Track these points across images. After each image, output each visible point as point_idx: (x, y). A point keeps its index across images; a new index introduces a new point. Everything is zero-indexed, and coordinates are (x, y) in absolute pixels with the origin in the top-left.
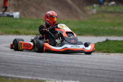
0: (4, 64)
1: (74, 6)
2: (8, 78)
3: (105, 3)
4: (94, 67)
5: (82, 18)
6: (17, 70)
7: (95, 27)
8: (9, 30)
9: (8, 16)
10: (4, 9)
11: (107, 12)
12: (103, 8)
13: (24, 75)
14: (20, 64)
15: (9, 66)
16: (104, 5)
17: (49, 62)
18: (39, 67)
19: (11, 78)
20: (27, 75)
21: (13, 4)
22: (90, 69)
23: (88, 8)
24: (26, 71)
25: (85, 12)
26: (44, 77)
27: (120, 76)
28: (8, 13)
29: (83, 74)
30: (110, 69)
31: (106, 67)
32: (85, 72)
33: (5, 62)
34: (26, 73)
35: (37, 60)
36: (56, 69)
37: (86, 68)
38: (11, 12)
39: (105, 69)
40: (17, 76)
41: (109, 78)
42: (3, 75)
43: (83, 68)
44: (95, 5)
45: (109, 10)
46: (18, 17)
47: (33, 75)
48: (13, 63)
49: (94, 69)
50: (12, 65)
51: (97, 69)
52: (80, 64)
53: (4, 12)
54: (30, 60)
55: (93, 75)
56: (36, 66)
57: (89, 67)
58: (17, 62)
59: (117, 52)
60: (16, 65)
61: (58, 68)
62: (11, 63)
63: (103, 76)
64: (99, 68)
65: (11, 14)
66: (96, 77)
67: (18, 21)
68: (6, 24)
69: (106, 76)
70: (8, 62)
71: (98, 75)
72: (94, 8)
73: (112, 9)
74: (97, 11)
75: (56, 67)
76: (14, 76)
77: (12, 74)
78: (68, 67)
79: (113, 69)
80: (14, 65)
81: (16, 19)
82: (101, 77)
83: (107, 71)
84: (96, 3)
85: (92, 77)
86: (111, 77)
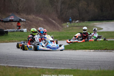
0: (18, 59)
1: (57, 24)
2: (20, 67)
3: (73, 22)
4: (67, 59)
5: (61, 30)
6: (25, 62)
7: (68, 35)
8: (21, 39)
9: (21, 31)
10: (18, 28)
11: (74, 26)
12: (72, 24)
13: (29, 65)
14: (27, 59)
15: (21, 60)
16: (73, 23)
17: (43, 57)
18: (37, 60)
19: (22, 67)
20: (31, 65)
21: (23, 25)
22: (65, 60)
23: (64, 24)
24: (30, 63)
25: (62, 27)
26: (40, 66)
27: (82, 63)
28: (20, 29)
29: (62, 63)
30: (76, 59)
31: (74, 59)
32: (62, 62)
33: (18, 58)
34: (30, 64)
35: (36, 56)
36: (47, 61)
37: (63, 60)
38: (22, 29)
39: (73, 59)
40: (25, 66)
41: (76, 65)
42: (17, 66)
43: (61, 60)
44: (68, 23)
45: (76, 25)
46: (26, 31)
47: (34, 65)
48: (23, 59)
49: (68, 60)
50: (22, 59)
51: (69, 60)
52: (60, 57)
53: (18, 29)
54: (32, 56)
55: (67, 63)
56: (35, 60)
57: (65, 59)
58: (25, 58)
59: (80, 49)
60: (25, 59)
61: (48, 60)
62: (22, 58)
63: (72, 64)
64: (70, 59)
65: (22, 30)
66: (69, 64)
67: (26, 34)
68: (19, 36)
69: (74, 64)
70: (20, 58)
71: (70, 64)
72: (67, 24)
73: (77, 25)
74: (69, 26)
75: (47, 60)
76: (23, 66)
77: (22, 65)
78: (53, 59)
79: (78, 60)
80: (24, 59)
81: (25, 33)
82: (71, 65)
83: (74, 61)
84: (68, 22)
85: (66, 64)
86: (77, 64)
